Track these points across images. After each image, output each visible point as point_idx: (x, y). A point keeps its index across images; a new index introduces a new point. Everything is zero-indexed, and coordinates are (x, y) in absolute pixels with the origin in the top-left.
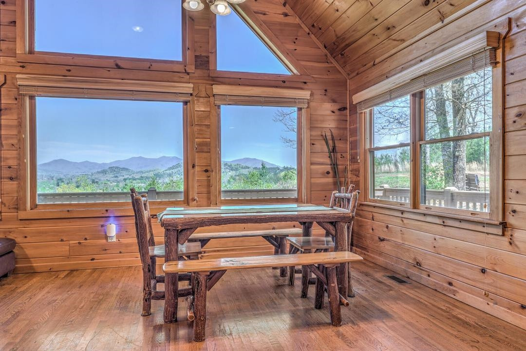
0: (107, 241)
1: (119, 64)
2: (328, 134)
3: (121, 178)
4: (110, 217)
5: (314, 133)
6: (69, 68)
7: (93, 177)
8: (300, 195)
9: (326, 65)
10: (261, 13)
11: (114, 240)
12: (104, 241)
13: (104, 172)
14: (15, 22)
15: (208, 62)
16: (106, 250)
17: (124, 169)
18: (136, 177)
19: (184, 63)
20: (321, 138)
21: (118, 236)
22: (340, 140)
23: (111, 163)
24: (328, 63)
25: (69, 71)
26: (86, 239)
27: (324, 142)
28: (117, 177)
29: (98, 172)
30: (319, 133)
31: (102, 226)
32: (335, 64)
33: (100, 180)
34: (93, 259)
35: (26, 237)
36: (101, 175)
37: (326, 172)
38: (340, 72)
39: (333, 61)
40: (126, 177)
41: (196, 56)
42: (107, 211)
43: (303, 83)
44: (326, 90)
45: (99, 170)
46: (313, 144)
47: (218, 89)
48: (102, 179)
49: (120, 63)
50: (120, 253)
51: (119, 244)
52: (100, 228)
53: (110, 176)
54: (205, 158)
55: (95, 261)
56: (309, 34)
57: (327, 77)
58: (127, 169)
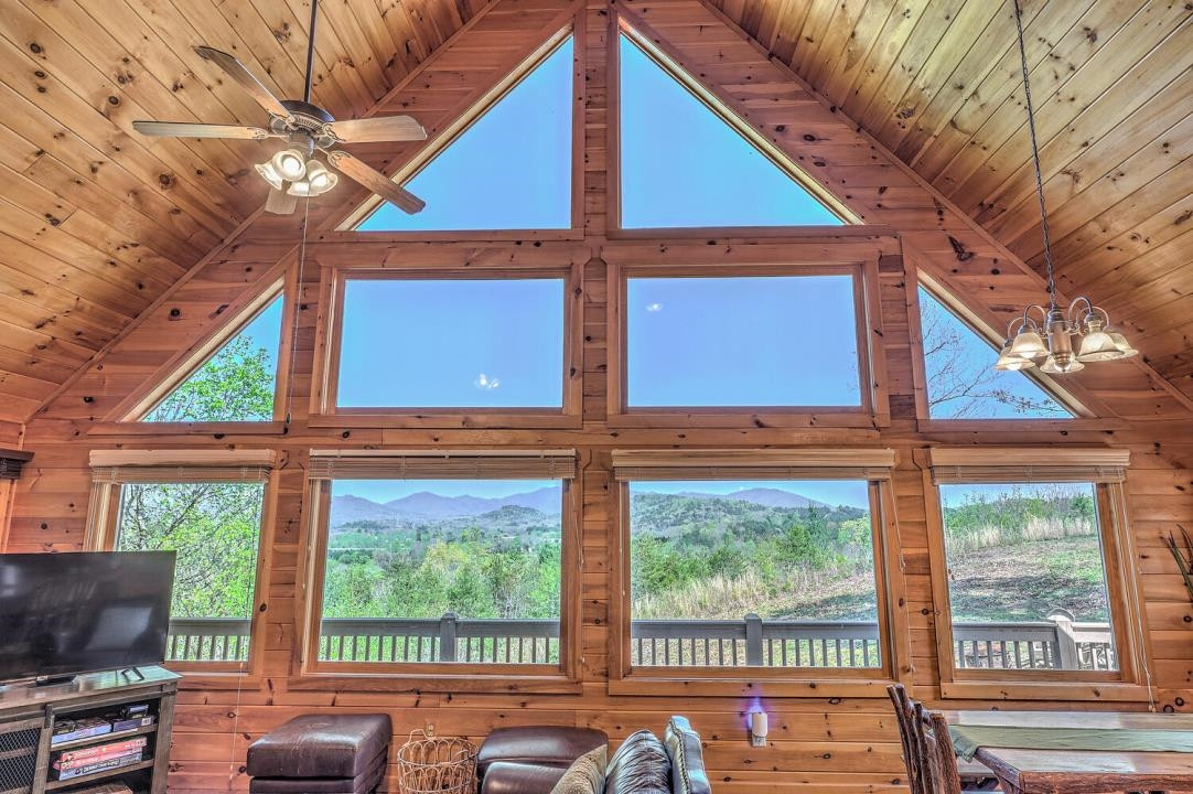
0: (752, 744)
1: (761, 420)
2: (1177, 533)
3: (523, 527)
4: (753, 697)
5: (1143, 534)
6: (681, 432)
7: (476, 525)
8: (1125, 667)
9: (1150, 394)
10: (1005, 310)
11: (764, 743)
12: (745, 745)
13: (494, 515)
14: (605, 366)
15: (913, 405)
16: (750, 762)
17: (527, 510)
18: (549, 526)
19: (868, 409)
20: (1161, 544)
21: (770, 737)
23: (506, 499)
24: (1154, 389)
25: (683, 436)
26: (715, 738)
27: (1167, 552)
28: (515, 524)
29: (485, 516)
30: (1155, 534)
31: (742, 714)
32: (1171, 391)
33: (487, 530)
34: (727, 779)
35: (619, 728)
36: (488, 521)
37: (1182, 616)
38: (1183, 406)
39: (1164, 384)
40: (531, 525)
41: (890, 396)
42: (750, 685)
43: (1106, 434)
44: (1157, 445)
45: (487, 512)
46: (1144, 557)
47: (939, 456)
48: (491, 528)
49: (761, 418)
50: (775, 769)
51: (773, 753)
52: (738, 719)
53: (504, 523)
54: (921, 586)
55: (730, 783)
57: (1155, 418)
58: (533, 510)
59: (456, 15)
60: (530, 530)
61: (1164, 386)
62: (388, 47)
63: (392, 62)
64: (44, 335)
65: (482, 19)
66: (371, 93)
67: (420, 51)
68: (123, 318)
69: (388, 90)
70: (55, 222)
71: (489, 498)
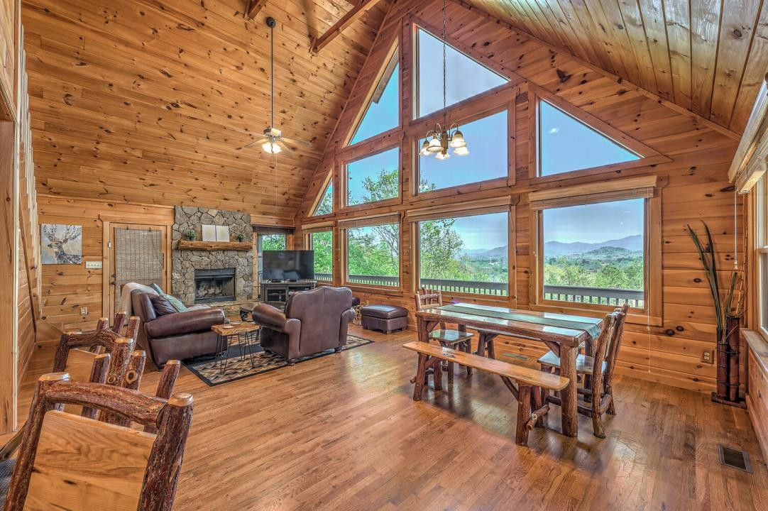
1: (460, 191)
2: (699, 228)
5: (670, 228)
7: (584, 257)
9: (696, 133)
10: (587, 104)
14: (408, 179)
15: (528, 172)
17: (618, 249)
18: (635, 258)
19: (508, 178)
20: (684, 233)
22: (725, 233)
23: (603, 243)
24: (698, 129)
25: (433, 202)
27: (689, 239)
28: (610, 257)
29: (590, 253)
32: (713, 127)
33: (591, 260)
36: (592, 255)
37: (693, 279)
40: (621, 257)
41: (516, 169)
42: (452, 298)
43: (650, 167)
44: (693, 168)
45: (591, 250)
46: (668, 243)
48: (593, 259)
53: (602, 256)
56: (660, 102)
57: (696, 149)
58: (622, 249)
59: (361, 55)
60: (619, 260)
61: (707, 125)
62: (339, 81)
63: (345, 84)
64: (286, 196)
65: (373, 51)
66: (343, 97)
67: (354, 74)
68: (304, 188)
69: (350, 93)
70: (273, 168)
71: (592, 243)
